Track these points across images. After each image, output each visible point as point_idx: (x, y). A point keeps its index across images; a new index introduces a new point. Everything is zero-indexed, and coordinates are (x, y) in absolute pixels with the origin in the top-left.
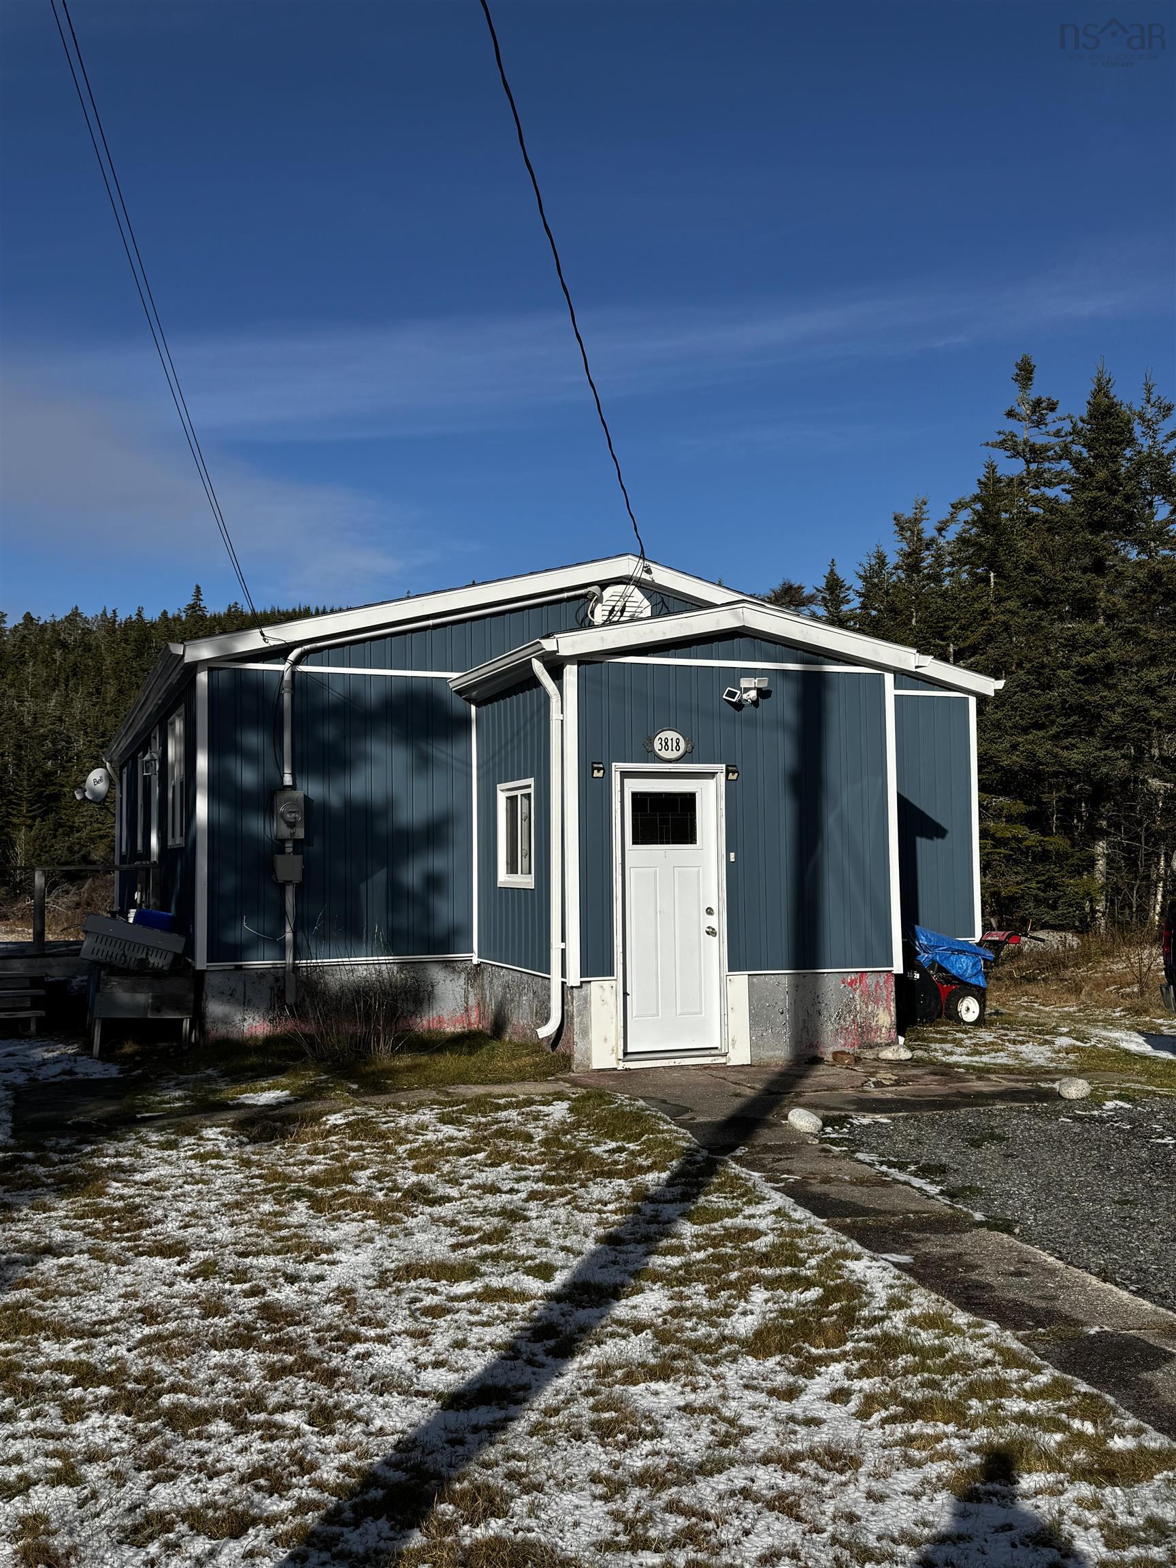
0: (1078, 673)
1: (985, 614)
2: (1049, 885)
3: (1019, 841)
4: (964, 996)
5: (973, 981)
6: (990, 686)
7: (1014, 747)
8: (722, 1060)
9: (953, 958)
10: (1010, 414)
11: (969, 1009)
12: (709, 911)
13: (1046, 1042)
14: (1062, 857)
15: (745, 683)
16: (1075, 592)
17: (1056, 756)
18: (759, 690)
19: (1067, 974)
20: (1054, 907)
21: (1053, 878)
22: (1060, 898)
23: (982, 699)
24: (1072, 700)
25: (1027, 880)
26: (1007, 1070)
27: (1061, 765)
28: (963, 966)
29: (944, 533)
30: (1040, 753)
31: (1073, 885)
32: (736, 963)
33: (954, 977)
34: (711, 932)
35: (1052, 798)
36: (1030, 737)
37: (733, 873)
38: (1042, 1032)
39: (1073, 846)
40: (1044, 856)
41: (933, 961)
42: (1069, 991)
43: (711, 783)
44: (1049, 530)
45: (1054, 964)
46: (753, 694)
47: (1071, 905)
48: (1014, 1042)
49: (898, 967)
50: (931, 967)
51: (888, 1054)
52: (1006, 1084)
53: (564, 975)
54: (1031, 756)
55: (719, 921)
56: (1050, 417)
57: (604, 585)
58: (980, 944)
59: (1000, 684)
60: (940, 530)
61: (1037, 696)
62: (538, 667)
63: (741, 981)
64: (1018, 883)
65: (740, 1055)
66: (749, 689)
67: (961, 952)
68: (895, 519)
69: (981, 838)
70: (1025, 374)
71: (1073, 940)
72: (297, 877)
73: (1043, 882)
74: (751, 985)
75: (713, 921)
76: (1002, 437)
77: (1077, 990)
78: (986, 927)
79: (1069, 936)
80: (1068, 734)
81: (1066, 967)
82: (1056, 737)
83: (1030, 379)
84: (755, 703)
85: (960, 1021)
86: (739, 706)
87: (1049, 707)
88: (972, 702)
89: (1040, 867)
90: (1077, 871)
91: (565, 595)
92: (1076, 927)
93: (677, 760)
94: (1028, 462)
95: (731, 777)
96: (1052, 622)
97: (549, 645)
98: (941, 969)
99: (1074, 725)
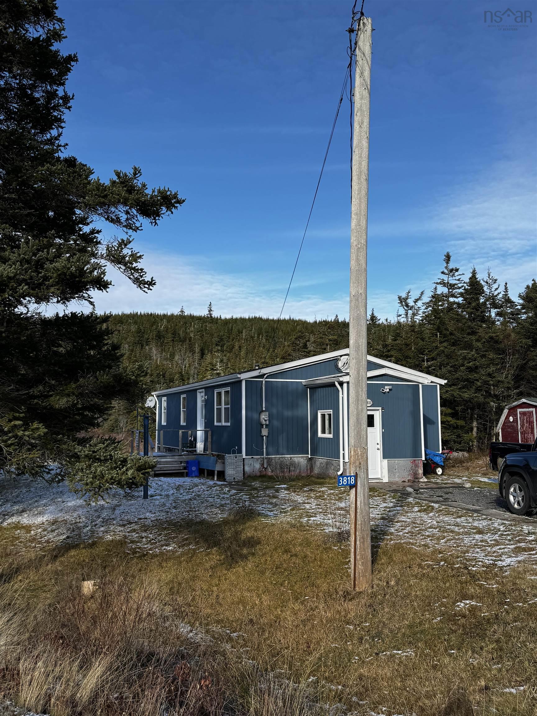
0: (467, 369)
1: (437, 347)
2: (459, 436)
3: (448, 422)
4: (438, 468)
5: (440, 464)
6: (443, 382)
7: (447, 391)
8: (381, 481)
9: (435, 457)
10: (443, 273)
11: (439, 471)
12: (378, 444)
13: (460, 479)
14: (462, 427)
15: (386, 387)
16: (466, 342)
17: (460, 395)
18: (389, 389)
19: (465, 465)
20: (460, 444)
21: (460, 434)
22: (462, 441)
23: (441, 385)
24: (465, 377)
25: (451, 435)
26: (451, 483)
27: (462, 398)
28: (437, 459)
29: (416, 303)
30: (455, 394)
31: (466, 437)
32: (384, 457)
33: (435, 463)
34: (378, 449)
35: (459, 408)
36: (452, 388)
37: (383, 434)
38: (459, 477)
39: (466, 424)
40: (457, 427)
41: (430, 458)
42: (466, 469)
43: (378, 412)
44: (457, 321)
45: (461, 462)
46: (388, 390)
47: (465, 443)
48: (452, 478)
49: (423, 458)
50: (429, 460)
51: (421, 480)
52: (451, 485)
53: (344, 459)
54: (453, 395)
55: (380, 446)
56: (457, 274)
57: (341, 356)
58: (442, 453)
59: (446, 381)
60: (415, 302)
61: (454, 375)
62: (337, 384)
63: (386, 461)
64: (448, 436)
65: (386, 480)
66: (387, 389)
67: (437, 456)
68: (398, 298)
69: (441, 424)
70: (448, 258)
71: (466, 454)
72: (267, 435)
73: (456, 435)
74: (388, 462)
75: (378, 446)
76: (440, 280)
77: (468, 469)
78: (443, 449)
79: (465, 453)
80: (463, 388)
81: (464, 463)
82: (460, 388)
83: (449, 260)
84: (388, 392)
85: (437, 474)
86: (384, 393)
87: (458, 379)
88: (438, 386)
89: (455, 431)
90: (467, 432)
91: (332, 359)
92: (466, 450)
93: (370, 407)
94: (449, 289)
95: (383, 410)
96: (458, 350)
97: (341, 379)
98: (432, 460)
99: (466, 385)
